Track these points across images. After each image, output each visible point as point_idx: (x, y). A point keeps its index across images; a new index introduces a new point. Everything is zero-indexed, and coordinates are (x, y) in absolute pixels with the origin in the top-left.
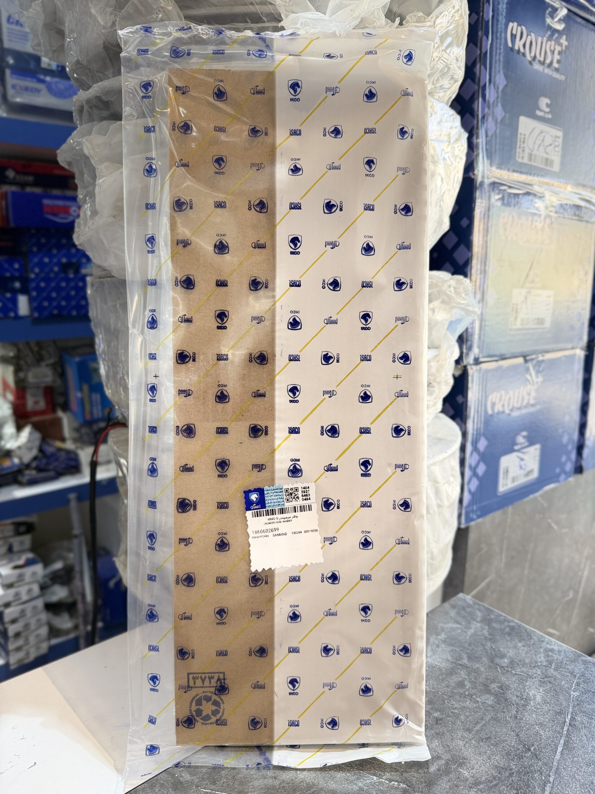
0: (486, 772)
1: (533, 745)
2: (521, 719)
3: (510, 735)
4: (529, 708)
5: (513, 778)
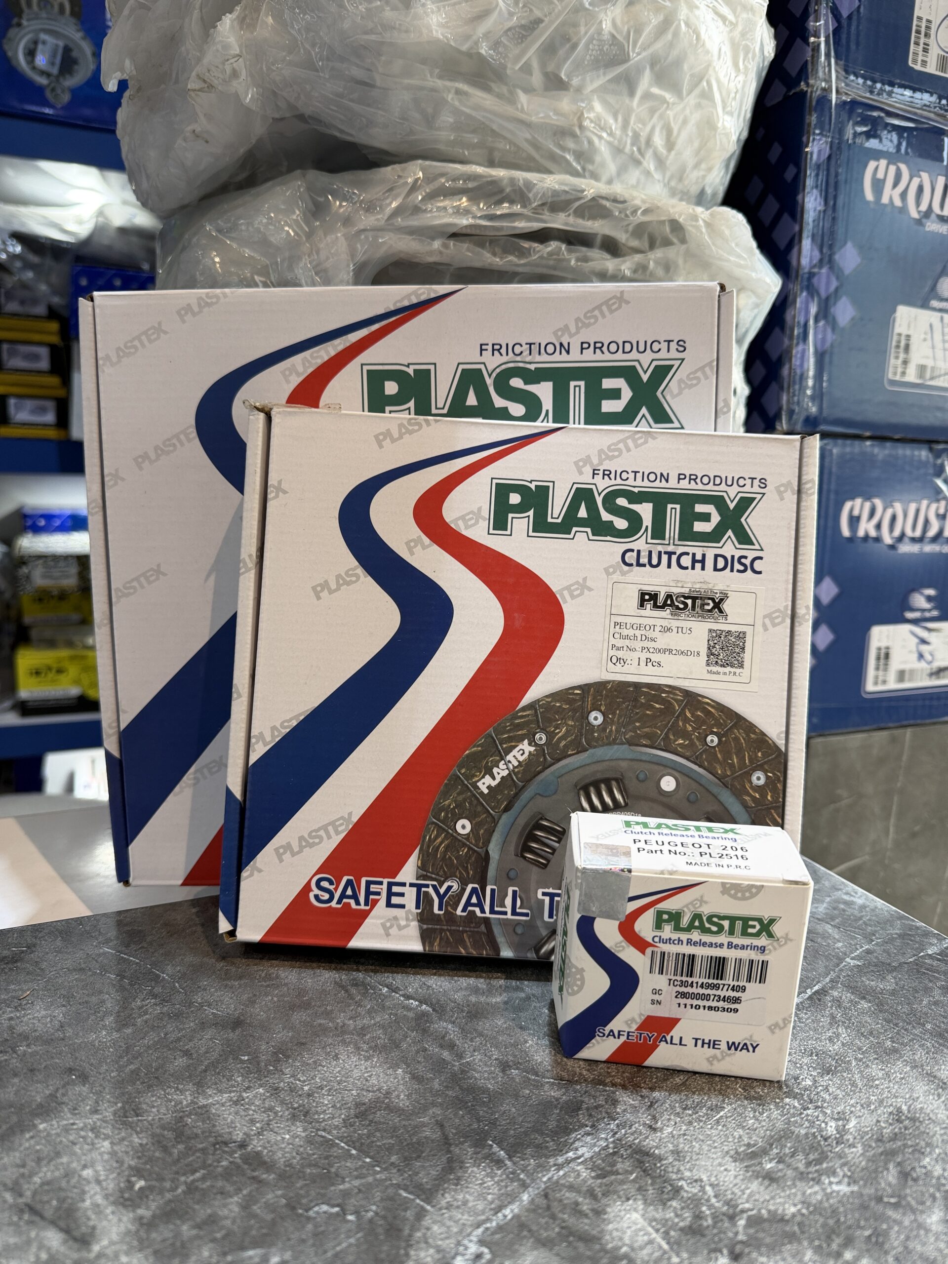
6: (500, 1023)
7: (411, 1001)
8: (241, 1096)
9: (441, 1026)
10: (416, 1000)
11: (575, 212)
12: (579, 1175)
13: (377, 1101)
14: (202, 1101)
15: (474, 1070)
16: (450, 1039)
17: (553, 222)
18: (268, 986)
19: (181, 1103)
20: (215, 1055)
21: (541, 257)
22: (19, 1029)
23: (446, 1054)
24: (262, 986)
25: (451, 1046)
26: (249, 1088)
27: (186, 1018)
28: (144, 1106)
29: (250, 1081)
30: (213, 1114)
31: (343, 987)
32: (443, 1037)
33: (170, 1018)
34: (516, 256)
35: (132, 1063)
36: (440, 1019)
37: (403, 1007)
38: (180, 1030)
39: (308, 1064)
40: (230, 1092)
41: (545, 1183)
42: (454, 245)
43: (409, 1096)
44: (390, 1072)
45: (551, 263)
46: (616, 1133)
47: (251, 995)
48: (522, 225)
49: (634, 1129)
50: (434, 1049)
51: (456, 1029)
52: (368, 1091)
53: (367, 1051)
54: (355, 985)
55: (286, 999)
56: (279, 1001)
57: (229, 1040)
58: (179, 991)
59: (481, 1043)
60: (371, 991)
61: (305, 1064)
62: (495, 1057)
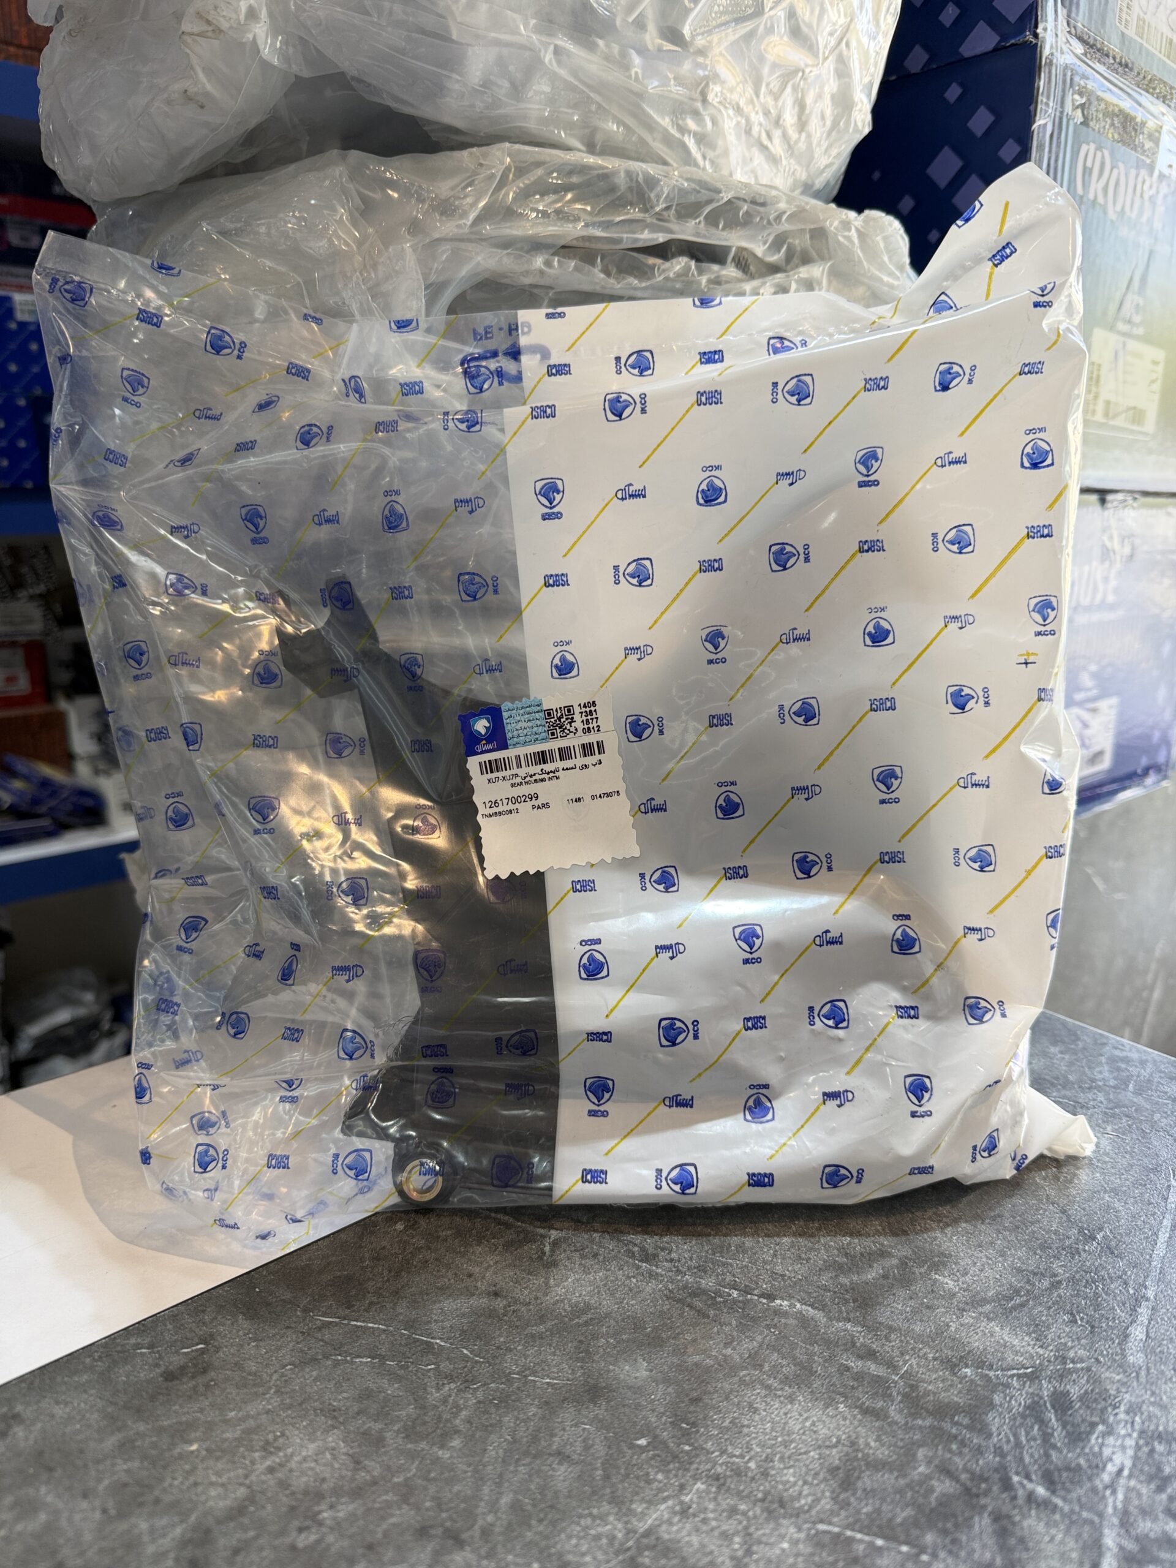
0: (997, 1281)
1: (1101, 1229)
3: (1046, 1210)
5: (1061, 1292)
6: (900, 1307)
7: (778, 1302)
8: (681, 1503)
9: (839, 1327)
10: (783, 1299)
12: (1139, 1495)
13: (848, 1459)
14: (642, 1527)
15: (923, 1381)
16: (862, 1345)
18: (586, 1323)
19: (614, 1537)
20: (600, 1449)
22: (300, 1482)
23: (873, 1368)
24: (579, 1325)
25: (872, 1355)
26: (682, 1487)
27: (518, 1401)
28: (570, 1557)
29: (676, 1476)
30: (669, 1540)
31: (679, 1301)
32: (854, 1344)
33: (497, 1407)
35: (501, 1494)
36: (830, 1319)
37: (775, 1313)
38: (526, 1421)
39: (728, 1429)
40: (665, 1500)
41: (1114, 1514)
43: (878, 1439)
44: (831, 1411)
46: (1133, 1423)
47: (575, 1343)
49: (1146, 1414)
50: (856, 1365)
51: (859, 1329)
52: (828, 1447)
53: (782, 1389)
54: (693, 1295)
55: (624, 1337)
56: (618, 1342)
57: (600, 1421)
58: (477, 1362)
59: (901, 1341)
60: (719, 1299)
61: (724, 1430)
62: (931, 1356)
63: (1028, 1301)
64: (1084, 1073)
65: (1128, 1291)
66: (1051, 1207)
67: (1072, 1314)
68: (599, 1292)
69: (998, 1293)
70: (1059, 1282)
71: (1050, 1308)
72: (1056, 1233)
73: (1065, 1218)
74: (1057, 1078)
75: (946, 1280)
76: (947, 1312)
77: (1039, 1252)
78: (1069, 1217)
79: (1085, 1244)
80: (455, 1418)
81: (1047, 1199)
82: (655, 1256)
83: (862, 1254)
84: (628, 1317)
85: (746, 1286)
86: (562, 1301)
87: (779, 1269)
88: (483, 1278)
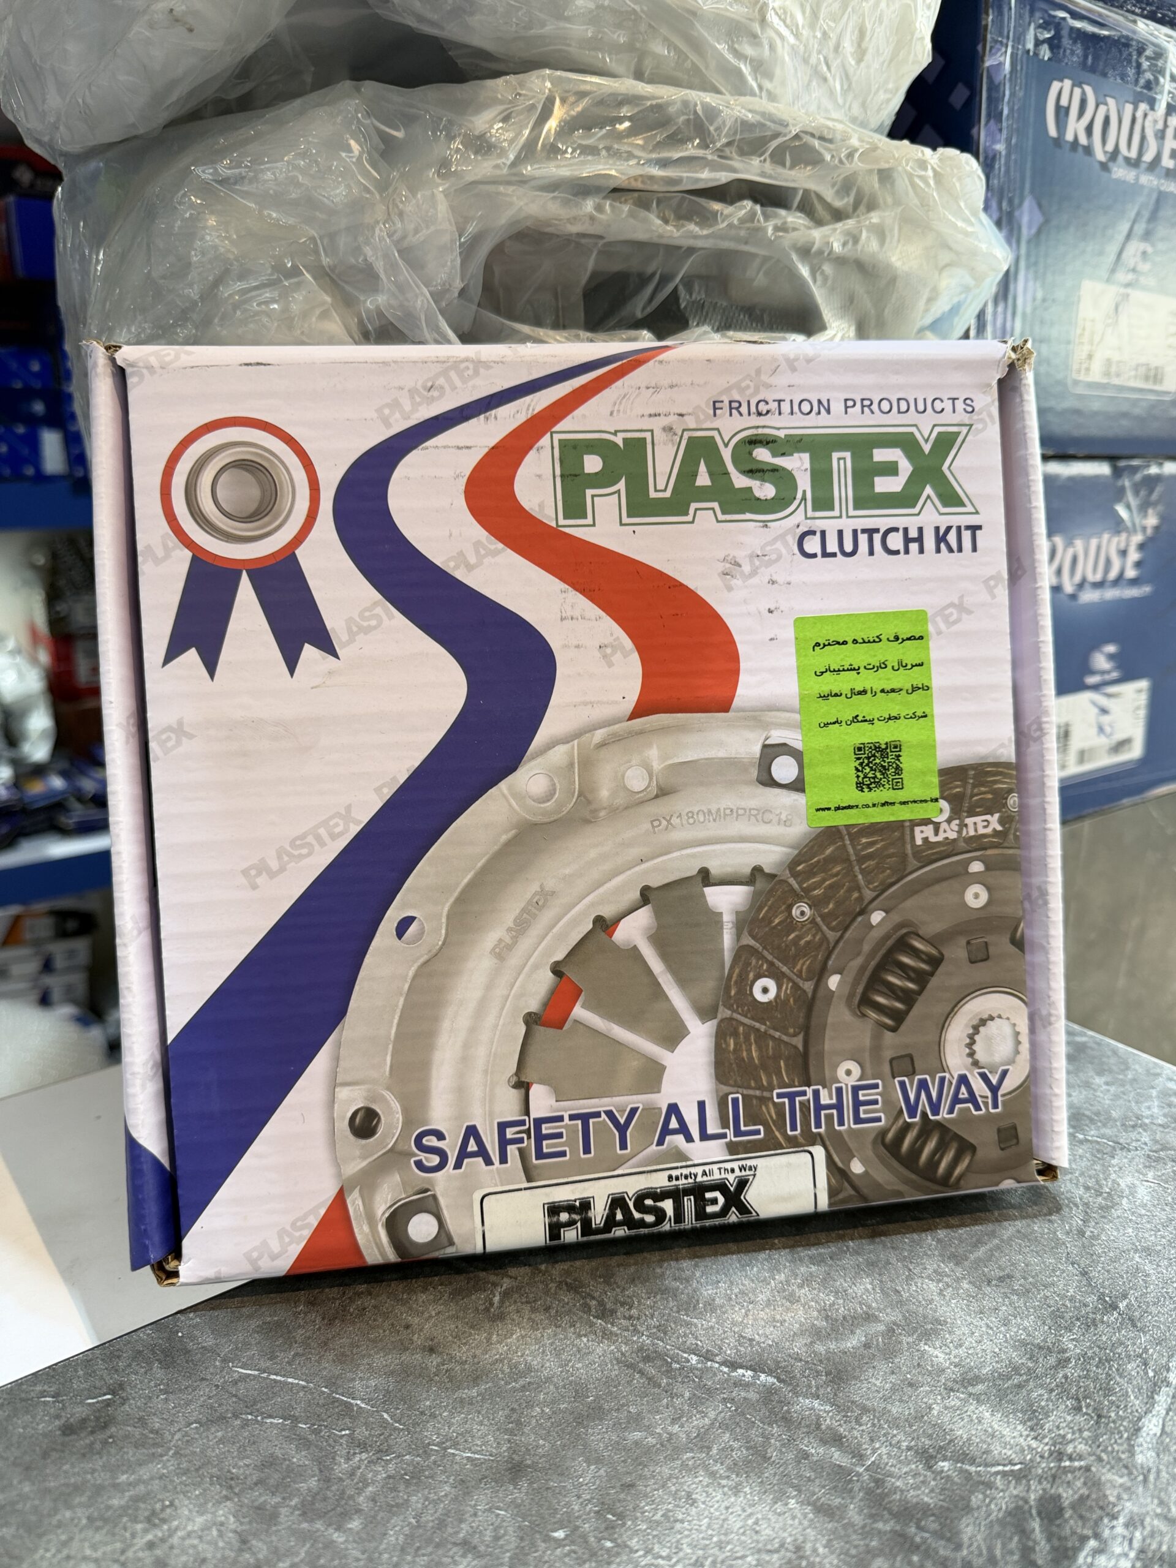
0: (995, 1355)
1: (1125, 1296)
2: (1094, 1237)
3: (1064, 1272)
4: (1115, 1213)
5: (1068, 1371)
6: (878, 1383)
7: (741, 1371)
9: (805, 1404)
10: (747, 1368)
11: (772, 156)
15: (891, 1475)
16: (829, 1428)
17: (747, 171)
18: (523, 1388)
20: (511, 1540)
21: (731, 226)
23: (837, 1456)
24: (514, 1390)
25: (837, 1440)
27: (432, 1477)
31: (631, 1366)
32: (818, 1426)
33: (408, 1483)
34: (696, 224)
36: (796, 1394)
37: (735, 1384)
38: (435, 1502)
39: (658, 1523)
42: (611, 205)
43: (828, 1545)
44: (779, 1507)
45: (743, 233)
46: (1131, 1540)
47: (507, 1412)
48: (707, 177)
49: (1148, 1529)
50: (816, 1450)
51: (828, 1408)
52: (770, 1551)
53: (728, 1477)
54: (647, 1359)
55: (562, 1406)
56: (554, 1413)
57: (518, 1506)
58: (396, 1429)
59: (874, 1425)
60: (675, 1366)
61: (654, 1524)
62: (905, 1444)
63: (1027, 1381)
64: (1130, 1109)
65: (1146, 1373)
66: (1070, 1268)
67: (1078, 1399)
68: (544, 1352)
69: (994, 1371)
70: (1068, 1360)
71: (1052, 1390)
72: (1072, 1299)
73: (1084, 1282)
74: (1098, 1114)
75: (936, 1352)
76: (931, 1391)
77: (1048, 1321)
78: (1089, 1280)
79: (1103, 1314)
80: (359, 1494)
81: (1067, 1258)
82: (613, 1312)
83: (844, 1318)
84: (571, 1382)
85: (708, 1351)
86: (502, 1361)
87: (748, 1333)
88: (421, 1330)
